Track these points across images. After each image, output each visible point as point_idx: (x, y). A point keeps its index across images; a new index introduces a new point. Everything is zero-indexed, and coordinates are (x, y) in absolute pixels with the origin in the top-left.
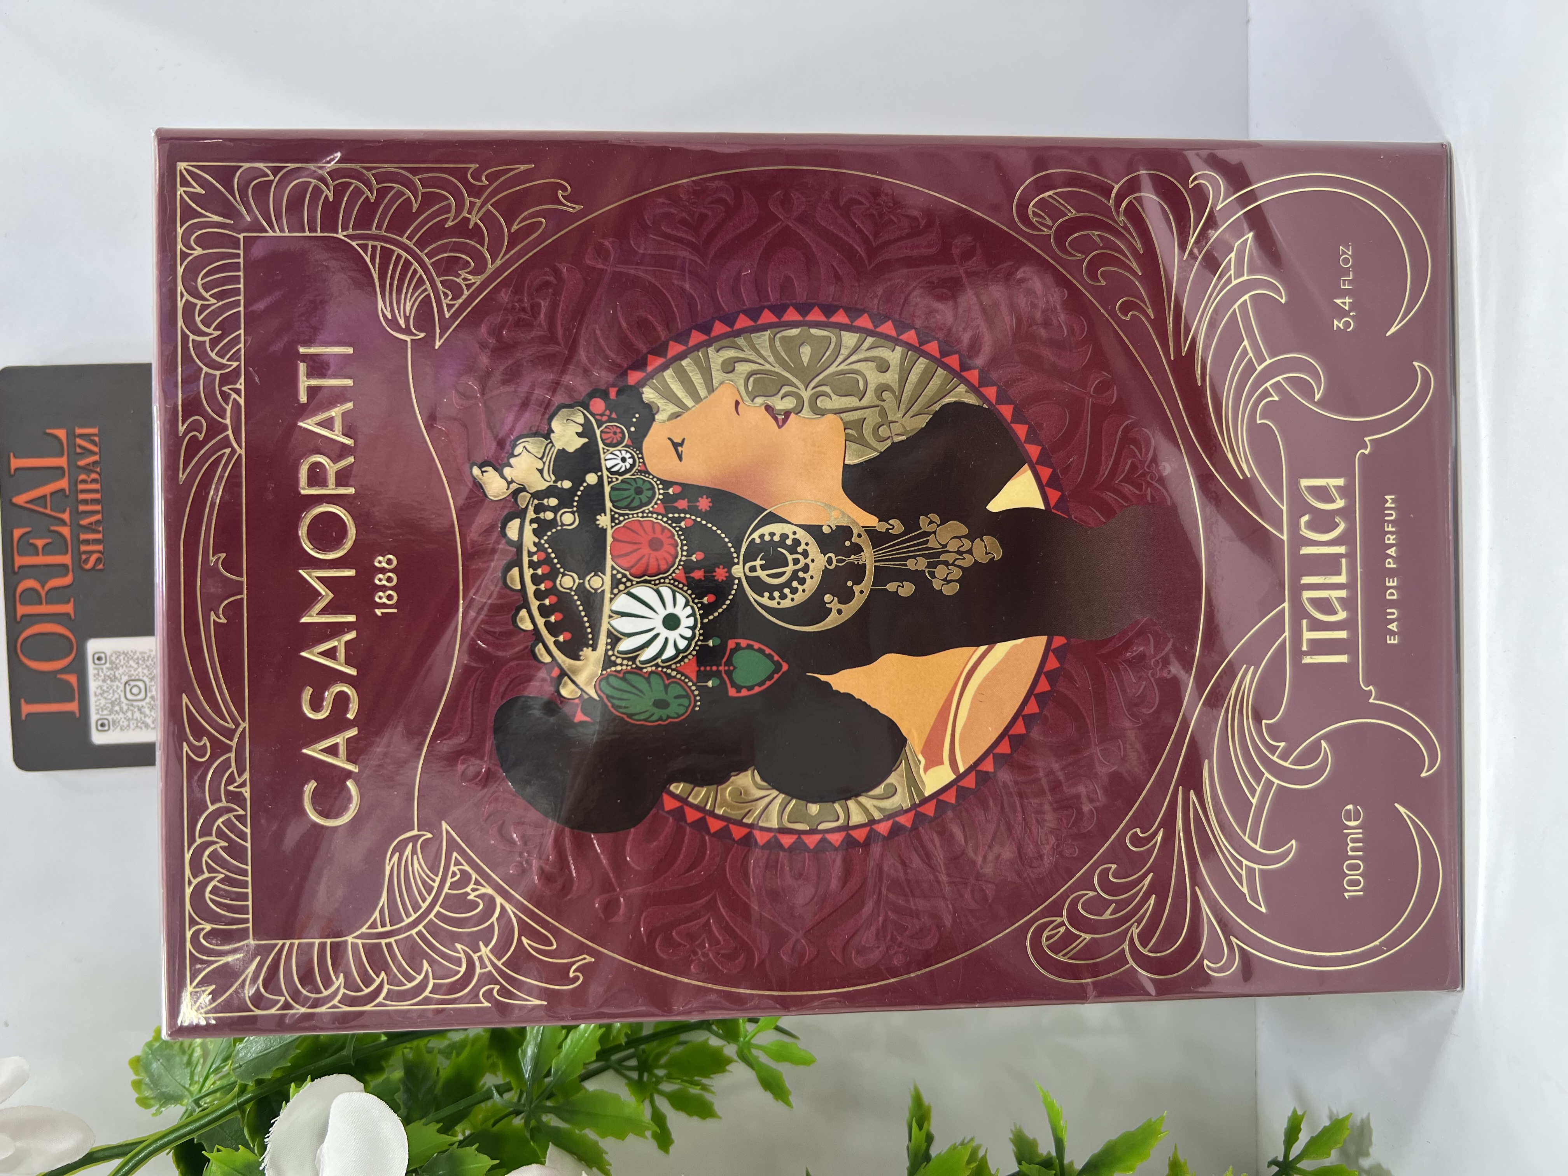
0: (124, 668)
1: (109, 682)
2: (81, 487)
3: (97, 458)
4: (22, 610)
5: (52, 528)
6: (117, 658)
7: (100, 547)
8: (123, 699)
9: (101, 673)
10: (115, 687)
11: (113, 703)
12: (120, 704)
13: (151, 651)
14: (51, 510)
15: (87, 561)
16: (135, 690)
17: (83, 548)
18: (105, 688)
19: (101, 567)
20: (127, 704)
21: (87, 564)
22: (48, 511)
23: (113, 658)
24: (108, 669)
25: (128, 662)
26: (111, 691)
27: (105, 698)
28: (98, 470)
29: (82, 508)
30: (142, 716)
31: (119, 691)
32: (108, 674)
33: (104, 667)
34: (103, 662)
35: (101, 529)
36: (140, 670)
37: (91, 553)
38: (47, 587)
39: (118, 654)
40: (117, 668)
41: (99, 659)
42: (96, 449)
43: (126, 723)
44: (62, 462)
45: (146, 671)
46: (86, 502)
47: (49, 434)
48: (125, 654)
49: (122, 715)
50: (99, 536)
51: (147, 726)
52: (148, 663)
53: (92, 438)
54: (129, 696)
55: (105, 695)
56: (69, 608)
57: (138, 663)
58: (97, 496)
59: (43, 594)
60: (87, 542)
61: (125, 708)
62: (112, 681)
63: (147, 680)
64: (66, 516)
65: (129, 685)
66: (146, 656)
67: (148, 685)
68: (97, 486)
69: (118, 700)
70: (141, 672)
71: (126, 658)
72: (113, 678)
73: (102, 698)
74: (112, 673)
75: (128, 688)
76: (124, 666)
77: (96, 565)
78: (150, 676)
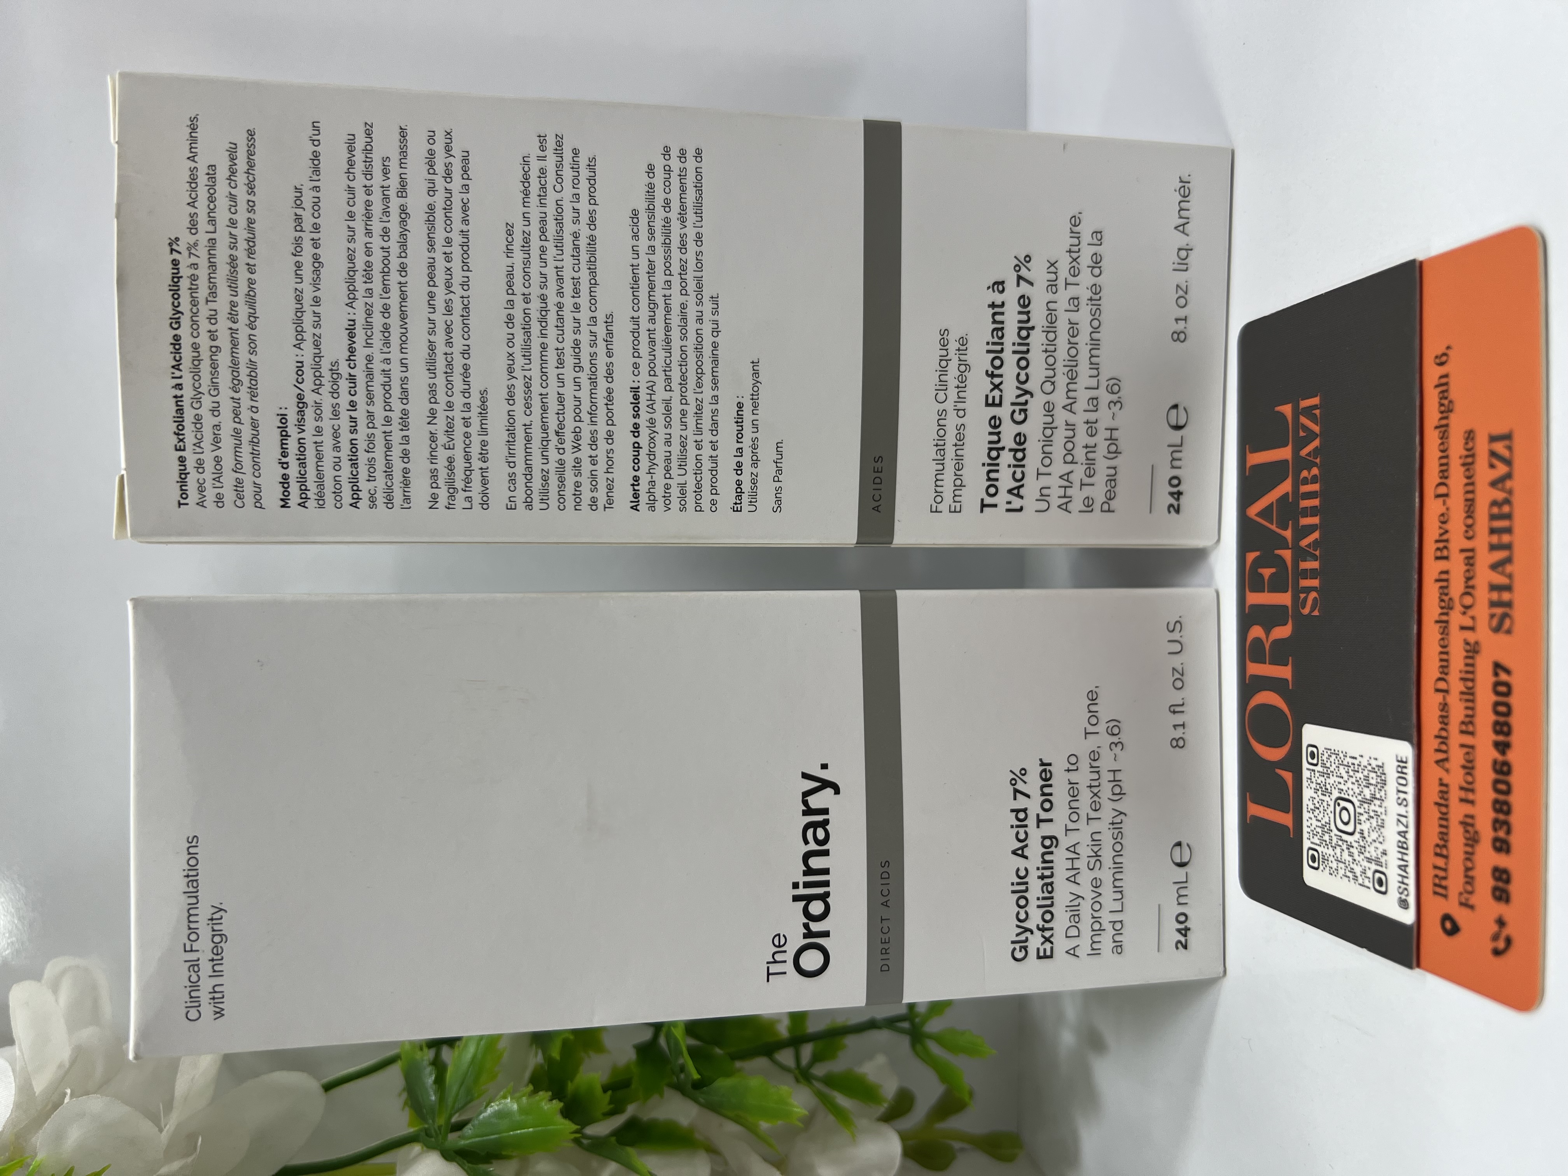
0: (1335, 778)
1: (1320, 793)
2: (1304, 489)
3: (1316, 443)
4: (1251, 668)
5: (1277, 552)
6: (1329, 758)
7: (1315, 583)
8: (1333, 825)
9: (1313, 780)
10: (1325, 804)
11: (1323, 829)
12: (1329, 831)
13: (1362, 756)
14: (1277, 527)
15: (1305, 603)
16: (1345, 816)
17: (1303, 583)
18: (1316, 802)
19: (1316, 613)
20: (1335, 835)
21: (1303, 608)
22: (1273, 527)
23: (1324, 758)
24: (1320, 773)
25: (1338, 767)
26: (1321, 809)
27: (1317, 818)
29: (1303, 521)
30: (1350, 859)
31: (1328, 811)
32: (1319, 781)
33: (1316, 769)
34: (1316, 761)
35: (1318, 553)
36: (1349, 785)
37: (1308, 590)
38: (1270, 640)
39: (1329, 752)
40: (1328, 775)
41: (1312, 755)
43: (1334, 865)
44: (1285, 453)
45: (1355, 787)
46: (1306, 512)
47: (1278, 412)
48: (1337, 754)
49: (1330, 851)
50: (1315, 565)
51: (1356, 878)
52: (1359, 775)
53: (1314, 412)
54: (1338, 823)
55: (1317, 813)
56: (1288, 673)
57: (1348, 772)
58: (1316, 502)
59: (1267, 647)
60: (1305, 574)
61: (1335, 839)
62: (1323, 794)
63: (1357, 804)
64: (1288, 534)
65: (1339, 805)
66: (1356, 762)
67: (1358, 810)
68: (1316, 487)
69: (1328, 825)
70: (1351, 789)
71: (1337, 762)
72: (1324, 788)
73: (1312, 816)
74: (1324, 781)
75: (1338, 809)
76: (1335, 774)
77: (1312, 610)
78: (1360, 798)
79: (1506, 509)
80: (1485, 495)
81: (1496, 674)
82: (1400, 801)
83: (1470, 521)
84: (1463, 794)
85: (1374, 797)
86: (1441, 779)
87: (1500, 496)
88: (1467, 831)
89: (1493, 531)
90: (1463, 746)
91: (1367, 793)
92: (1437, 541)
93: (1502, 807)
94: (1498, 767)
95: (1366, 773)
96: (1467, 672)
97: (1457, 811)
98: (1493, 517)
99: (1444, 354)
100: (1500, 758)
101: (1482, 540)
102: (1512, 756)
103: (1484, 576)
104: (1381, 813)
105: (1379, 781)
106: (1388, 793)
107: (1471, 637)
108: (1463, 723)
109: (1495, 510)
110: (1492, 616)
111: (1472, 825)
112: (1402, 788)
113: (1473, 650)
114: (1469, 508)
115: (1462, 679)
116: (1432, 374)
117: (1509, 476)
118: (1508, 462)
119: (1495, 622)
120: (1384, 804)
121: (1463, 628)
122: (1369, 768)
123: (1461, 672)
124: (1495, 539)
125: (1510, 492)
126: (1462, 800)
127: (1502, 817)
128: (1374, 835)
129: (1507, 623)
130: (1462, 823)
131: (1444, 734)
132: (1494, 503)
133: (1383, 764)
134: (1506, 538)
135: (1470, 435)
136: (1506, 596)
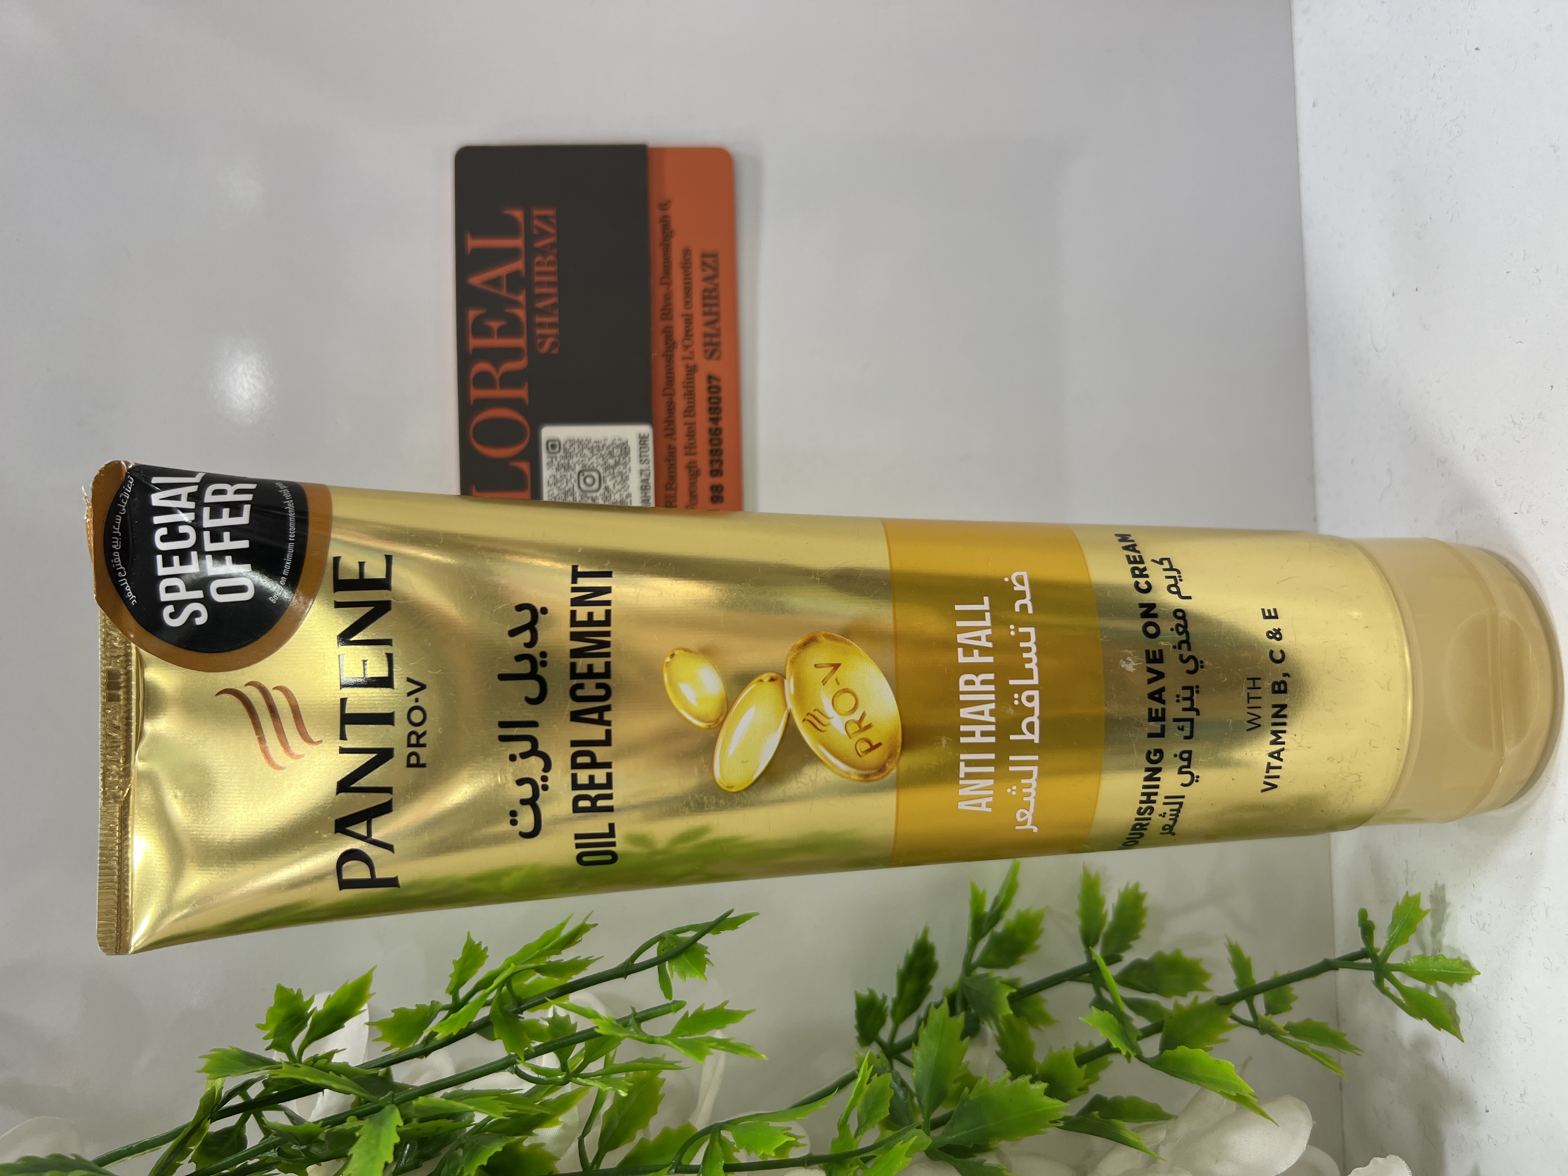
0: (578, 457)
1: (562, 470)
2: (539, 269)
3: (552, 240)
4: (475, 393)
5: (507, 311)
6: (572, 445)
7: (555, 331)
8: (576, 489)
9: (554, 462)
10: (569, 477)
11: (566, 493)
12: (573, 494)
13: (606, 440)
14: (507, 292)
15: (542, 345)
16: (589, 480)
17: (539, 331)
18: (558, 477)
19: (556, 351)
20: (580, 495)
21: (540, 349)
22: (504, 292)
23: (568, 446)
24: (562, 458)
25: (583, 450)
26: (565, 481)
27: (559, 488)
28: (555, 251)
29: (538, 290)
31: (573, 481)
32: (562, 462)
33: (558, 455)
34: (557, 449)
35: (557, 312)
36: (594, 459)
37: (546, 337)
38: (501, 371)
39: (572, 442)
40: (571, 457)
41: (553, 446)
42: (552, 231)
44: (518, 243)
45: (600, 461)
46: (541, 284)
47: (506, 214)
48: (580, 442)
50: (554, 320)
52: (603, 453)
53: (550, 219)
54: (583, 486)
55: (559, 484)
56: (522, 393)
57: (592, 452)
58: (553, 279)
59: (497, 376)
60: (541, 325)
61: (579, 498)
62: (565, 471)
63: (601, 471)
64: (521, 298)
65: (583, 475)
66: (601, 445)
67: (602, 476)
68: (553, 269)
69: (572, 491)
70: (596, 461)
71: (580, 446)
72: (567, 467)
73: (555, 488)
74: (566, 461)
75: (582, 478)
76: (579, 455)
77: (551, 349)
78: (605, 466)
79: (714, 294)
80: (698, 286)
81: (709, 382)
82: (643, 462)
83: (688, 299)
84: (688, 450)
85: (617, 464)
86: (670, 445)
87: (711, 287)
88: (690, 472)
89: (705, 305)
90: (685, 424)
91: (611, 462)
92: (662, 310)
93: (716, 453)
94: (713, 431)
95: (611, 449)
96: (688, 383)
97: (682, 461)
98: (704, 298)
99: (665, 205)
100: (714, 427)
101: (697, 309)
102: (722, 424)
103: (699, 328)
104: (626, 472)
105: (623, 452)
106: (631, 458)
107: (691, 363)
108: (685, 411)
109: (706, 294)
110: (706, 351)
111: (696, 466)
112: (642, 454)
113: (691, 371)
114: (689, 291)
115: (684, 387)
116: (656, 214)
117: (715, 276)
118: (716, 269)
119: (708, 354)
120: (628, 467)
121: (684, 358)
122: (614, 446)
123: (684, 383)
124: (707, 309)
125: (717, 285)
126: (686, 454)
127: (716, 458)
128: (618, 487)
129: (716, 355)
130: (686, 467)
131: (670, 419)
132: (705, 290)
133: (627, 442)
134: (714, 309)
135: (687, 252)
136: (715, 340)
